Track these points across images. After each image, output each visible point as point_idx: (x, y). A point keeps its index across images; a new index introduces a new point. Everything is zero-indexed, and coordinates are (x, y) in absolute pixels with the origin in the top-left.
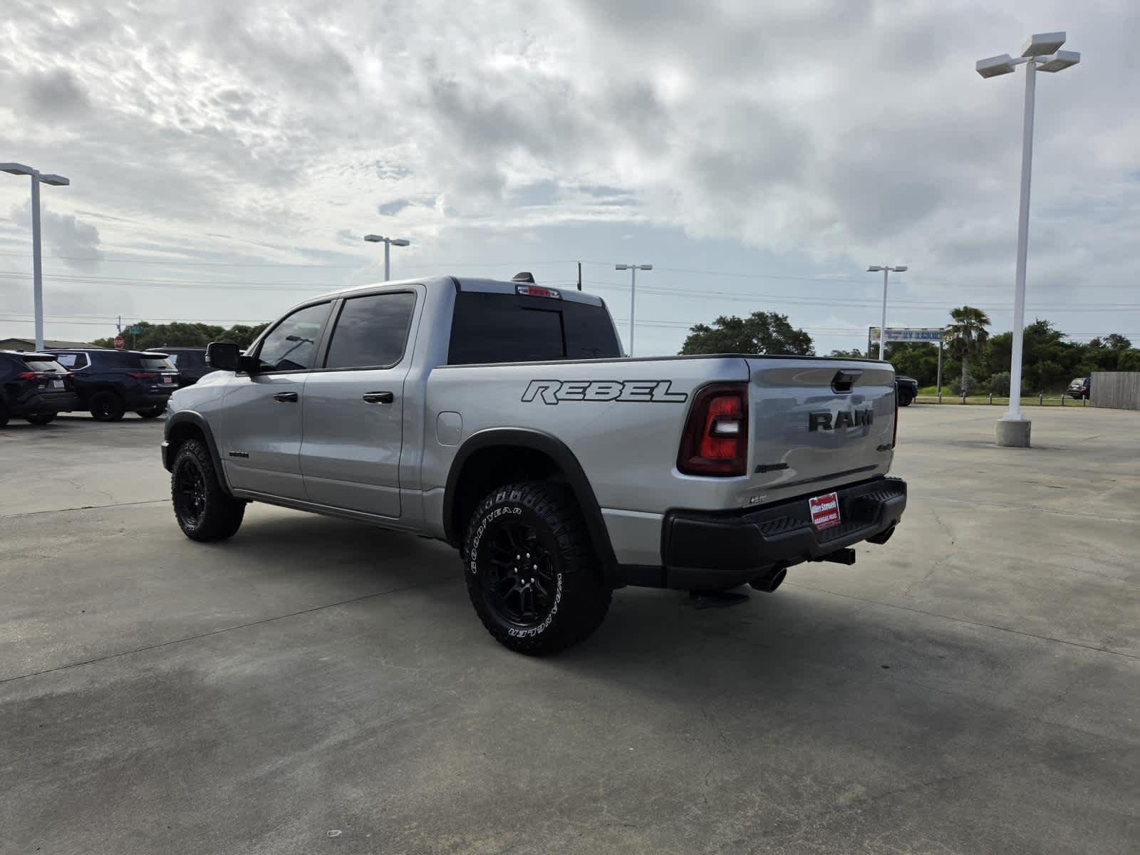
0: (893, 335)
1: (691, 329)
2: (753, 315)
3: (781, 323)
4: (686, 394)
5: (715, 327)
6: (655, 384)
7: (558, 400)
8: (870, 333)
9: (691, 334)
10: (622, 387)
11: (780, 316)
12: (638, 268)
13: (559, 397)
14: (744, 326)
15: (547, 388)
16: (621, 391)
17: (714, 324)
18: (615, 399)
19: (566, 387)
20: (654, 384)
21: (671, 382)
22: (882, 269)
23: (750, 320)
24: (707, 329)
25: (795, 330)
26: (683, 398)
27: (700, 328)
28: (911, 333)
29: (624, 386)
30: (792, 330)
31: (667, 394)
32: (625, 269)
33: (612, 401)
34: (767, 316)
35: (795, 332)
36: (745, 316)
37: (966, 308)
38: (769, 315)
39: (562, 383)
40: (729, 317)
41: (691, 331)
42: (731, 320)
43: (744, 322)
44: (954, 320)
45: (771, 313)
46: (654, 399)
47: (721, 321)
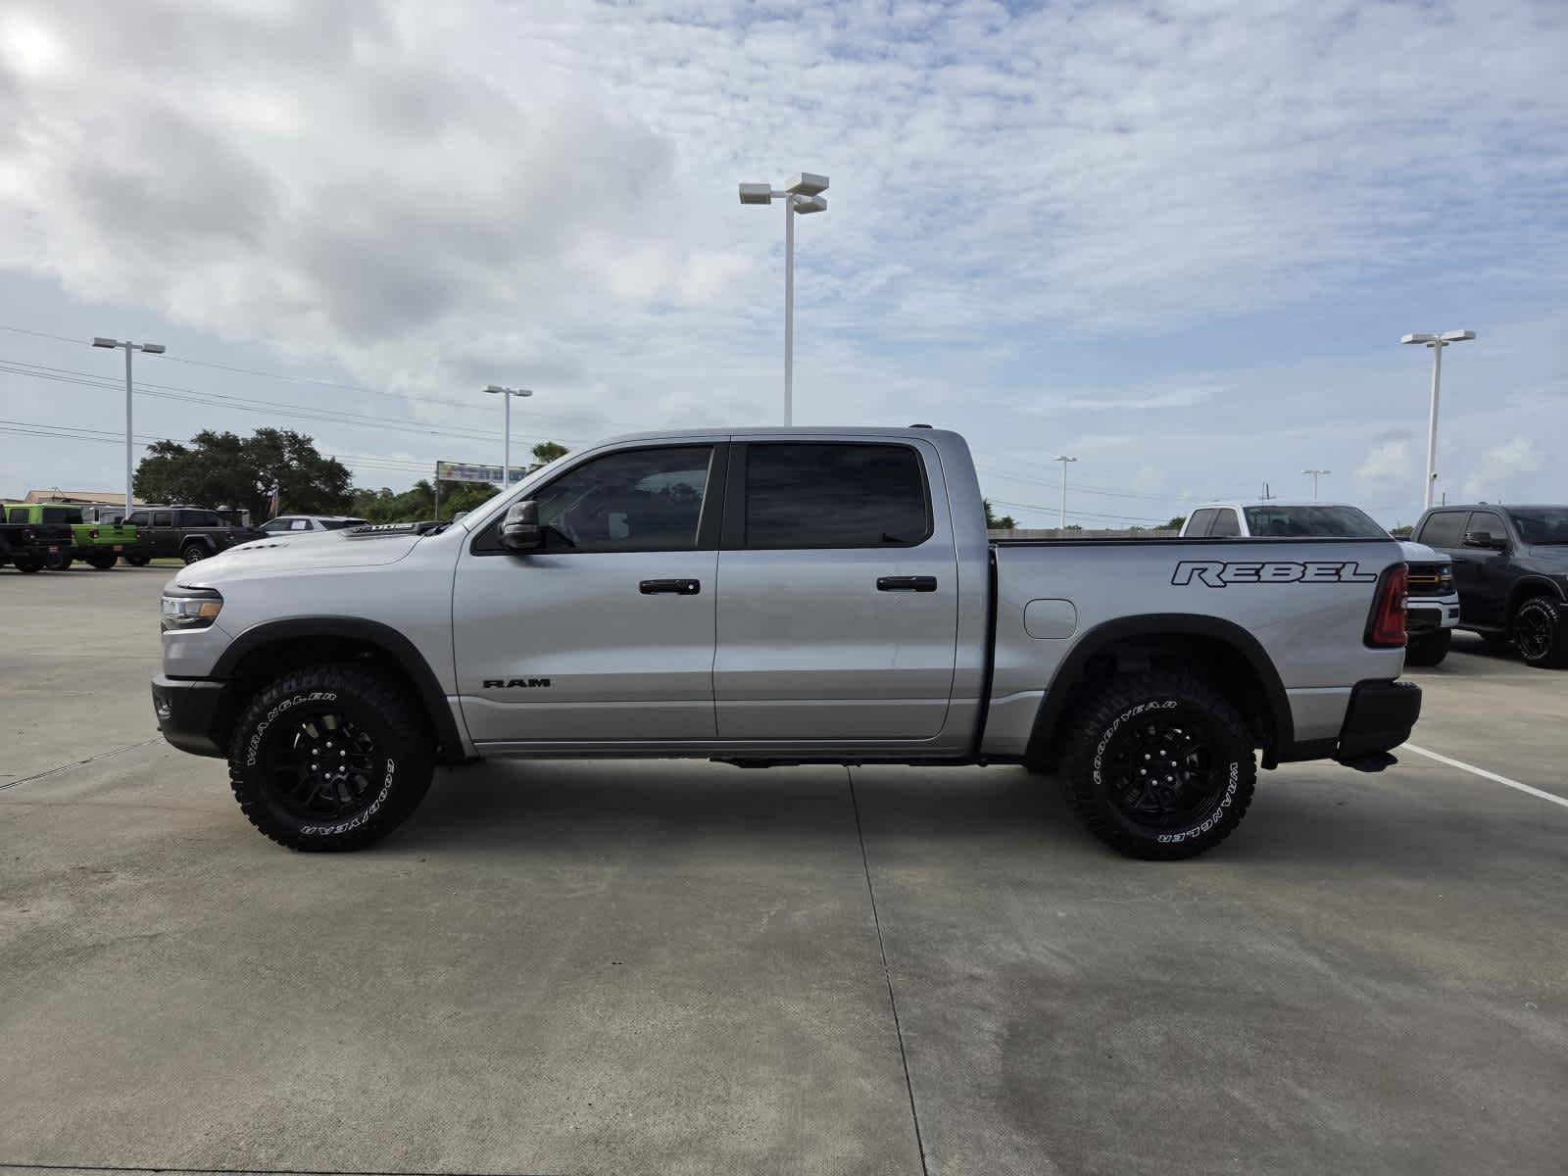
0: (467, 473)
1: (150, 447)
2: (259, 432)
3: (300, 446)
4: (1375, 575)
5: (193, 448)
6: (1341, 565)
7: (1225, 582)
8: (438, 468)
9: (149, 455)
10: (1303, 568)
11: (300, 437)
12: (137, 347)
13: (1224, 579)
14: (241, 449)
15: (1205, 570)
16: (1303, 572)
17: (193, 441)
18: (1298, 580)
19: (1231, 570)
20: (1339, 566)
21: (1357, 565)
22: (503, 391)
23: (254, 440)
24: (179, 450)
25: (323, 458)
26: (1372, 578)
27: (166, 447)
28: (488, 472)
29: (1306, 568)
30: (320, 459)
31: (1355, 574)
32: (112, 347)
33: (1293, 583)
34: (281, 436)
35: (325, 462)
36: (245, 432)
37: (550, 444)
38: (284, 435)
39: (1225, 565)
40: (219, 433)
41: (149, 452)
42: (223, 437)
43: (241, 442)
44: (538, 459)
45: (285, 432)
46: (1342, 579)
47: (206, 438)
